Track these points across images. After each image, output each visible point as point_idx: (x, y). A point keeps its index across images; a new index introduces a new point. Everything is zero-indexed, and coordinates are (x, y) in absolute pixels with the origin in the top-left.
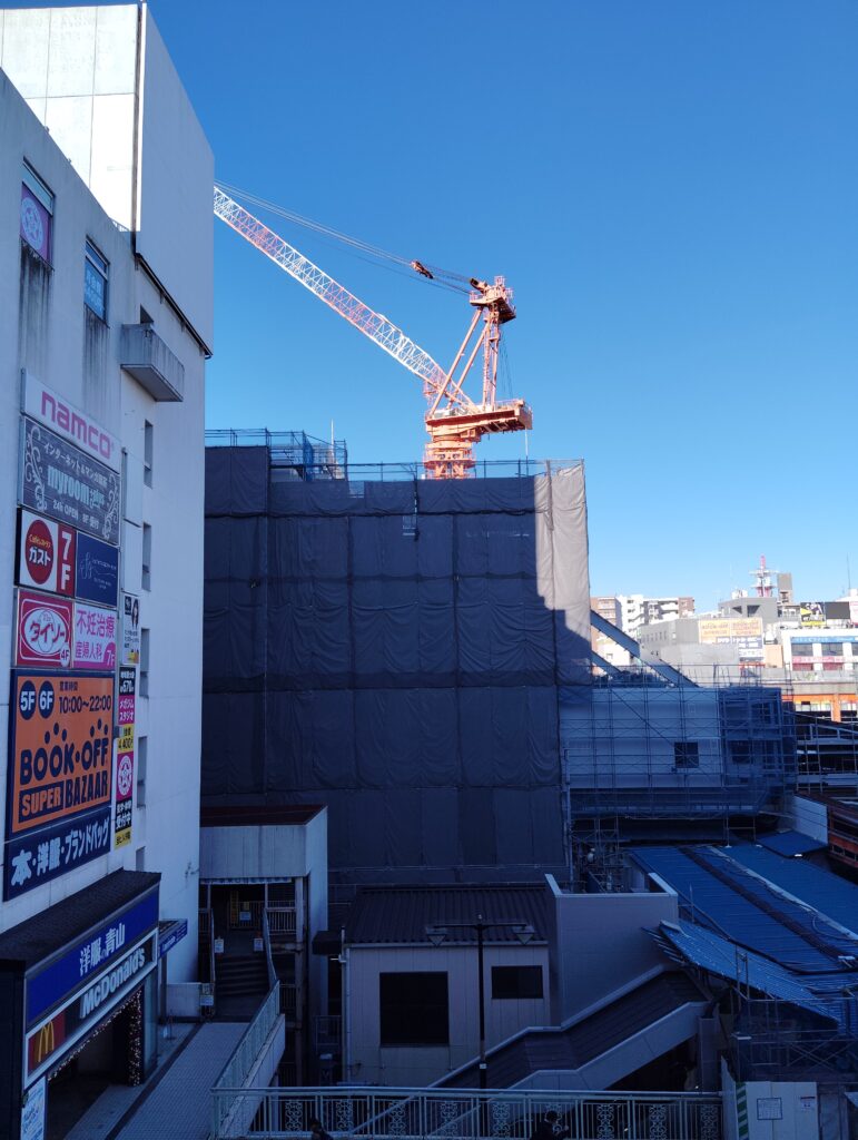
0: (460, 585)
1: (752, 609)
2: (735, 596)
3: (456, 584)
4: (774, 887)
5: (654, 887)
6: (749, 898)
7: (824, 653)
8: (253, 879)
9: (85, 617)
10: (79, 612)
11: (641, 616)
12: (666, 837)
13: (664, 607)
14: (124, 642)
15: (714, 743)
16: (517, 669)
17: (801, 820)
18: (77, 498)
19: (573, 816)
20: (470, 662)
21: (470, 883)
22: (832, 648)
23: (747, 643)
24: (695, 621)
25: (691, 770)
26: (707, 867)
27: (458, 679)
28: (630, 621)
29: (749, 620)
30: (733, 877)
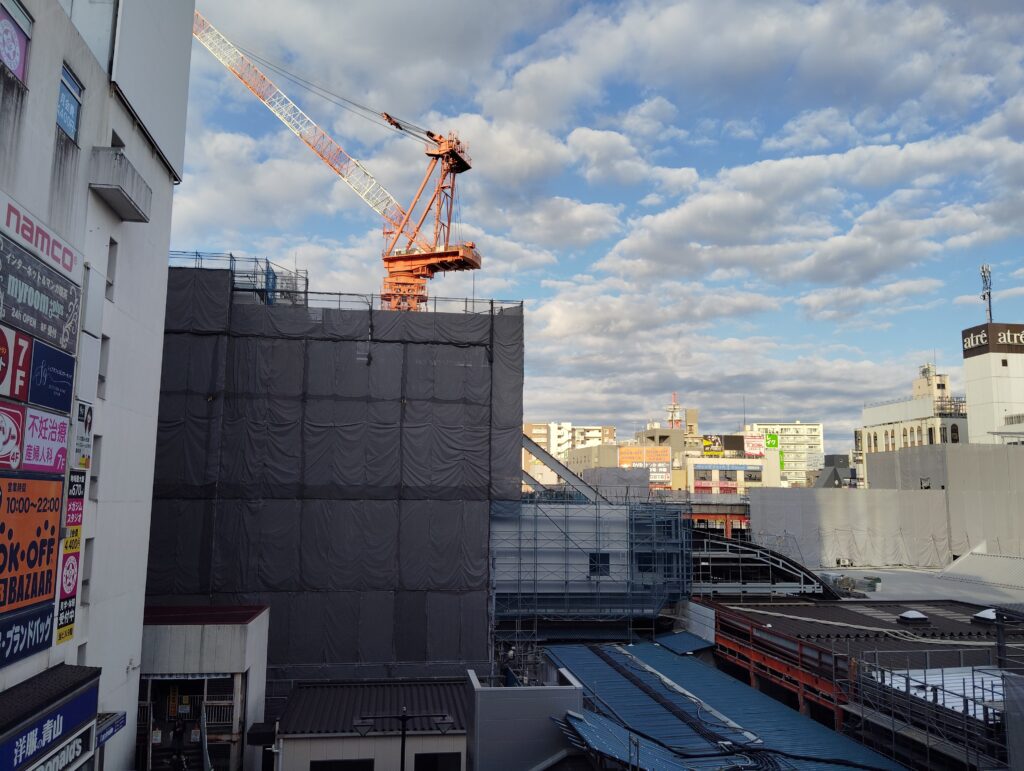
0: (407, 408)
1: (663, 438)
2: (648, 428)
3: (403, 407)
4: (667, 680)
5: (563, 681)
6: (646, 690)
7: (720, 478)
8: (193, 675)
9: (37, 422)
10: (31, 416)
11: (569, 441)
12: (577, 637)
13: (588, 435)
14: (74, 447)
15: (623, 555)
16: (454, 485)
17: (694, 623)
18: (36, 308)
19: (497, 618)
20: (414, 479)
21: (400, 678)
22: (728, 475)
23: (657, 468)
24: (615, 448)
25: (602, 578)
26: (612, 663)
27: (401, 493)
28: (559, 445)
29: (660, 448)
30: (633, 672)
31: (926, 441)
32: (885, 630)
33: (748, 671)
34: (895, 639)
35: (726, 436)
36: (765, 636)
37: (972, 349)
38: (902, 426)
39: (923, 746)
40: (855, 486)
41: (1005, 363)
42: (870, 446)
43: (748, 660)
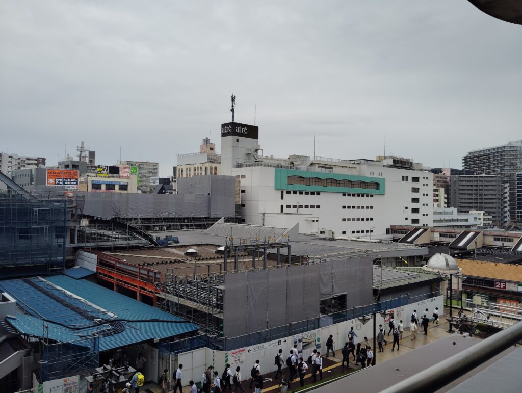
1: (75, 166)
2: (66, 159)
4: (69, 293)
5: (5, 299)
6: (56, 299)
7: (107, 188)
11: (16, 164)
15: (46, 229)
17: (86, 262)
22: (110, 187)
23: (70, 182)
24: (45, 170)
28: (9, 167)
29: (72, 171)
30: (49, 290)
31: (204, 173)
32: (179, 259)
33: (113, 284)
34: (182, 262)
35: (110, 167)
36: (122, 266)
37: (225, 133)
38: (195, 166)
39: (191, 308)
40: (172, 193)
41: (237, 141)
42: (179, 175)
43: (113, 278)
